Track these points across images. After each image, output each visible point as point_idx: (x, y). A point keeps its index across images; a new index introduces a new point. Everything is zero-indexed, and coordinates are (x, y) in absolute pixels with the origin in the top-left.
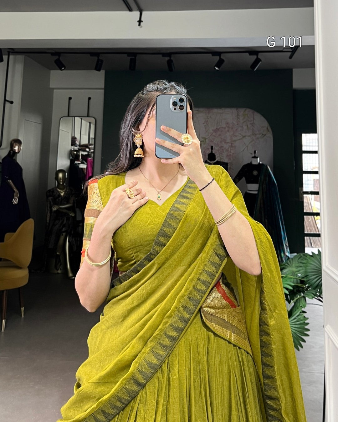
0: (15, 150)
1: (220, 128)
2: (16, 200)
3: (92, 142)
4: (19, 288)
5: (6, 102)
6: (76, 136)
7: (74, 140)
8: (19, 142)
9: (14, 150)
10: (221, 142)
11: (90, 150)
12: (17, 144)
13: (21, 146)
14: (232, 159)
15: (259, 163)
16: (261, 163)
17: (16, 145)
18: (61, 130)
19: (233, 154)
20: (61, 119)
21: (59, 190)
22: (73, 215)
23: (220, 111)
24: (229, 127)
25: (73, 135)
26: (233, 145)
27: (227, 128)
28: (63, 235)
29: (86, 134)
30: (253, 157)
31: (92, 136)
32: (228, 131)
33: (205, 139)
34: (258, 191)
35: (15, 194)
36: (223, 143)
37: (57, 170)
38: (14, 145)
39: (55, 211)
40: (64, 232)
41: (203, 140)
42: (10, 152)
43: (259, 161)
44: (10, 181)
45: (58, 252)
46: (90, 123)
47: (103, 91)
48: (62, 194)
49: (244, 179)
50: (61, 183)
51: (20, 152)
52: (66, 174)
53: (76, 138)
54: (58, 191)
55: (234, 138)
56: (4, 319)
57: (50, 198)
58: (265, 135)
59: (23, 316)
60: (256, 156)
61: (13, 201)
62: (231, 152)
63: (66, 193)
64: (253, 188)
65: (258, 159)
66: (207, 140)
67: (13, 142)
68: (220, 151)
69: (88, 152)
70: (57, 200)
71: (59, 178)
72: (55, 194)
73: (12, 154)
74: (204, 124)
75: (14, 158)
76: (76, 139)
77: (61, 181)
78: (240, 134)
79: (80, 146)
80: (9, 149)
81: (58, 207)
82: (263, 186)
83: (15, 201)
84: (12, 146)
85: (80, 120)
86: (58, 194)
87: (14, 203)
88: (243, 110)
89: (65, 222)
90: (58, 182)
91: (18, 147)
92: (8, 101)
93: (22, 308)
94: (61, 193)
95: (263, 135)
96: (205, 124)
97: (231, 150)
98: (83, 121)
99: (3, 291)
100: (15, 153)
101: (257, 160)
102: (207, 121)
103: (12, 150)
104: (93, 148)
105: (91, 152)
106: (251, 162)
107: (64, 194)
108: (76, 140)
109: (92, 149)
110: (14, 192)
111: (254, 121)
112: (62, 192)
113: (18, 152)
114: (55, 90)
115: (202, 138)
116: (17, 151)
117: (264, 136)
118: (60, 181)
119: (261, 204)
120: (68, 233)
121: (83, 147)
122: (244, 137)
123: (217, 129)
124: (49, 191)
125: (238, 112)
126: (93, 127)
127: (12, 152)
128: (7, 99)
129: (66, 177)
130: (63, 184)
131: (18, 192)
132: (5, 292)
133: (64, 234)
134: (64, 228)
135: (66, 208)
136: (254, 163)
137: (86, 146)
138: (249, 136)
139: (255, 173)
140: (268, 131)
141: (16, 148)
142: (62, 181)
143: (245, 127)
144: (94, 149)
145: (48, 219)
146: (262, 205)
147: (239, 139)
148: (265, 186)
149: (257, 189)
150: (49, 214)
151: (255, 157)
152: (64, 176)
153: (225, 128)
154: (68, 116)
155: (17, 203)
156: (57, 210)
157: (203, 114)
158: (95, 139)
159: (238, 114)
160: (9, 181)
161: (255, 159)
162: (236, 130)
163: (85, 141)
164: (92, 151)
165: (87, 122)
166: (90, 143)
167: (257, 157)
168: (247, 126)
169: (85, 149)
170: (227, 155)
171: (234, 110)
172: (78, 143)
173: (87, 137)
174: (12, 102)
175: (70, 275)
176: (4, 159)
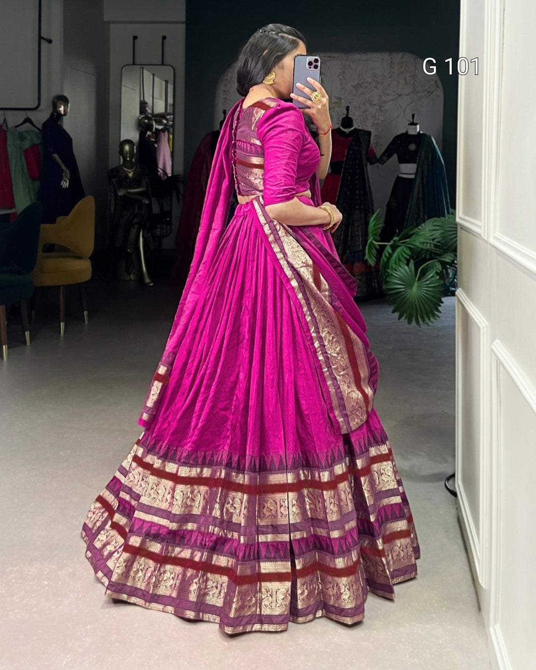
0: (60, 111)
1: (363, 83)
2: (66, 182)
3: (170, 110)
4: (80, 285)
5: (42, 41)
6: (146, 100)
7: (143, 105)
8: (64, 100)
9: (58, 111)
10: (364, 104)
11: (168, 122)
12: (62, 102)
13: (68, 107)
14: (380, 128)
15: (419, 132)
16: (421, 132)
17: (61, 104)
18: (124, 86)
19: (382, 121)
20: (124, 68)
21: (126, 169)
22: (147, 202)
23: (363, 57)
24: (377, 82)
25: (142, 99)
26: (383, 109)
27: (374, 83)
28: (134, 228)
29: (161, 99)
30: (410, 124)
31: (170, 101)
32: (376, 87)
33: (340, 99)
34: (416, 174)
35: (64, 174)
36: (368, 105)
37: (122, 140)
38: (58, 105)
39: (121, 196)
40: (136, 224)
41: (337, 101)
42: (52, 114)
43: (418, 130)
44: (56, 156)
45: (129, 249)
46: (167, 82)
47: (183, 26)
48: (131, 175)
49: (395, 156)
50: (128, 159)
51: (67, 115)
52: (135, 147)
53: (146, 103)
54: (125, 171)
55: (384, 98)
56: (63, 322)
57: (114, 180)
58: (432, 93)
59: (86, 322)
60: (415, 122)
61: (62, 184)
62: (379, 119)
63: (136, 173)
64: (408, 170)
65: (418, 126)
66: (343, 101)
67: (56, 100)
68: (362, 118)
69: (166, 125)
70: (124, 182)
71: (125, 152)
72: (120, 174)
73: (56, 118)
74: (339, 76)
75: (59, 123)
76: (146, 105)
77: (128, 155)
78: (394, 92)
79: (153, 114)
80: (50, 111)
81: (125, 191)
82: (424, 167)
83: (65, 184)
84: (55, 107)
85: (152, 76)
86: (125, 174)
87: (63, 187)
88: (400, 55)
89: (136, 211)
90: (123, 157)
91: (64, 106)
92: (45, 39)
93: (85, 312)
94: (128, 173)
95: (429, 92)
96: (341, 77)
97: (379, 116)
98: (156, 78)
99: (59, 287)
100: (60, 116)
101: (416, 128)
102: (344, 72)
103: (56, 112)
104: (172, 119)
105: (170, 126)
106: (407, 132)
107: (134, 174)
108: (148, 106)
109: (171, 121)
110: (62, 171)
111: (417, 71)
112: (130, 172)
113: (65, 114)
114: (112, 26)
115: (336, 98)
116: (63, 113)
117: (430, 95)
118: (127, 157)
119: (419, 193)
120: (141, 226)
122: (400, 95)
123: (358, 84)
124: (112, 170)
125: (391, 58)
126: (170, 87)
127: (55, 114)
128: (43, 35)
129: (135, 151)
130: (131, 160)
131: (68, 171)
132: (61, 288)
133: (136, 226)
134: (135, 219)
135: (137, 193)
136: (411, 132)
137: (162, 116)
138: (407, 95)
139: (412, 147)
140: (438, 86)
141: (62, 109)
142: (130, 157)
143: (402, 82)
144: (173, 121)
145: (112, 209)
146: (421, 195)
147: (393, 100)
148: (426, 166)
149: (414, 171)
150: (113, 201)
151: (413, 124)
152: (132, 149)
153: (371, 83)
154: (134, 64)
155: (68, 186)
156: (124, 195)
157: (337, 62)
158: (174, 105)
159: (391, 62)
160: (54, 155)
161: (413, 127)
162: (389, 85)
163: (160, 108)
164: (171, 123)
165: (163, 80)
166: (168, 111)
167: (416, 124)
168: (405, 79)
169: (162, 120)
170: (373, 124)
171: (386, 56)
172: (150, 111)
173: (163, 103)
174: (50, 41)
175: (147, 280)
176: (45, 124)
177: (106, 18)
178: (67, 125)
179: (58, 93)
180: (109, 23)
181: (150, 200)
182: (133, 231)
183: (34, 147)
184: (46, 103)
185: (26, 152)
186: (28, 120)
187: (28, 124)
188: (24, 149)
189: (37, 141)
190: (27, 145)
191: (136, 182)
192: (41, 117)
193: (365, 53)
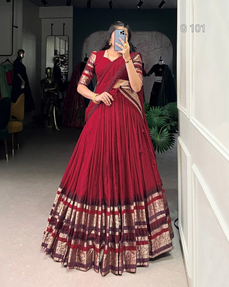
1: (141, 43)
3: (67, 53)
5: (14, 27)
6: (57, 49)
7: (56, 52)
8: (23, 51)
9: (20, 56)
13: (24, 54)
14: (147, 62)
15: (163, 64)
18: (48, 44)
19: (148, 59)
20: (47, 37)
21: (48, 80)
23: (141, 33)
24: (146, 43)
25: (55, 49)
26: (149, 54)
29: (63, 48)
30: (159, 60)
31: (67, 49)
32: (146, 45)
34: (162, 81)
35: (22, 83)
37: (46, 67)
38: (20, 53)
39: (46, 92)
40: (52, 104)
42: (18, 57)
44: (19, 75)
45: (49, 115)
46: (65, 41)
47: (72, 19)
48: (50, 82)
49: (154, 73)
55: (149, 50)
57: (43, 85)
61: (21, 87)
63: (52, 81)
64: (159, 79)
70: (47, 85)
71: (48, 72)
73: (19, 59)
75: (20, 61)
77: (49, 74)
78: (153, 47)
79: (60, 55)
81: (48, 90)
82: (165, 78)
83: (23, 87)
85: (59, 39)
86: (47, 82)
88: (155, 32)
89: (52, 98)
90: (47, 74)
95: (167, 48)
97: (147, 57)
98: (61, 40)
100: (21, 58)
101: (162, 62)
102: (133, 39)
106: (158, 63)
108: (58, 52)
110: (22, 81)
111: (162, 39)
113: (23, 57)
114: (43, 20)
120: (54, 105)
121: (62, 56)
122: (155, 49)
123: (139, 44)
124: (42, 80)
126: (67, 43)
128: (14, 25)
130: (50, 76)
131: (24, 81)
134: (52, 102)
135: (52, 90)
136: (160, 64)
137: (64, 56)
138: (159, 48)
140: (170, 45)
141: (22, 55)
143: (156, 43)
144: (68, 57)
146: (164, 90)
147: (153, 50)
149: (161, 79)
150: (42, 94)
151: (161, 60)
152: (51, 71)
153: (144, 43)
154: (52, 35)
158: (68, 51)
159: (152, 35)
162: (151, 45)
163: (63, 53)
168: (158, 42)
171: (150, 33)
172: (58, 54)
173: (64, 50)
174: (17, 27)
175: (57, 128)
176: (15, 62)
177: (40, 17)
178: (24, 62)
179: (20, 48)
180: (41, 18)
181: (58, 93)
182: (51, 107)
183: (10, 71)
184: (15, 53)
185: (6, 73)
186: (8, 60)
187: (8, 62)
188: (6, 72)
189: (11, 69)
190: (7, 70)
191: (52, 85)
192: (13, 59)
193: (141, 31)
